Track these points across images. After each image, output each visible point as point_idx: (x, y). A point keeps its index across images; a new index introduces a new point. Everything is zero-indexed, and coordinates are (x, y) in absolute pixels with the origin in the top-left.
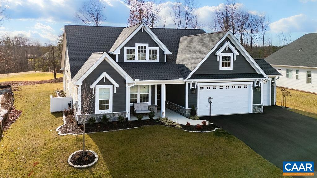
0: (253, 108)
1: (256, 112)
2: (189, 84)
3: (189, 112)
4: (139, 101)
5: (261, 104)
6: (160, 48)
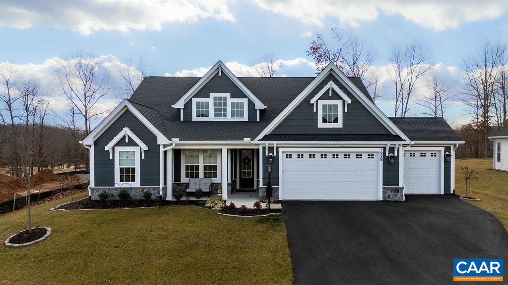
0: (384, 193)
1: (389, 198)
2: (264, 148)
3: (264, 192)
4: (201, 175)
5: (400, 186)
6: (249, 99)
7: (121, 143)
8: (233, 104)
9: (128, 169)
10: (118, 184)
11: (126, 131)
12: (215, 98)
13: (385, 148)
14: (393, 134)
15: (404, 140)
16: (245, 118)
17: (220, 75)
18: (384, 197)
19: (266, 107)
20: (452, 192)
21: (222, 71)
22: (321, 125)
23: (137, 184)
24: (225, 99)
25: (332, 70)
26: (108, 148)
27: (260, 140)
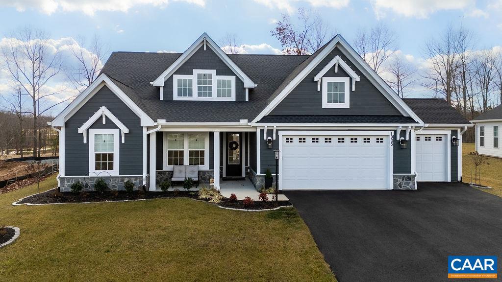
0: (395, 181)
1: (401, 187)
2: (262, 131)
3: (262, 180)
4: (186, 161)
5: (412, 173)
6: (237, 76)
7: (97, 124)
8: (219, 82)
9: (104, 155)
10: (94, 172)
11: (104, 111)
12: (199, 76)
13: (395, 131)
14: (405, 115)
15: (417, 123)
16: (233, 98)
17: (205, 49)
18: (395, 186)
19: (256, 85)
20: (459, 179)
21: (206, 45)
22: (325, 105)
23: (115, 172)
24: (210, 76)
25: (338, 43)
26: (82, 130)
27: (258, 122)
